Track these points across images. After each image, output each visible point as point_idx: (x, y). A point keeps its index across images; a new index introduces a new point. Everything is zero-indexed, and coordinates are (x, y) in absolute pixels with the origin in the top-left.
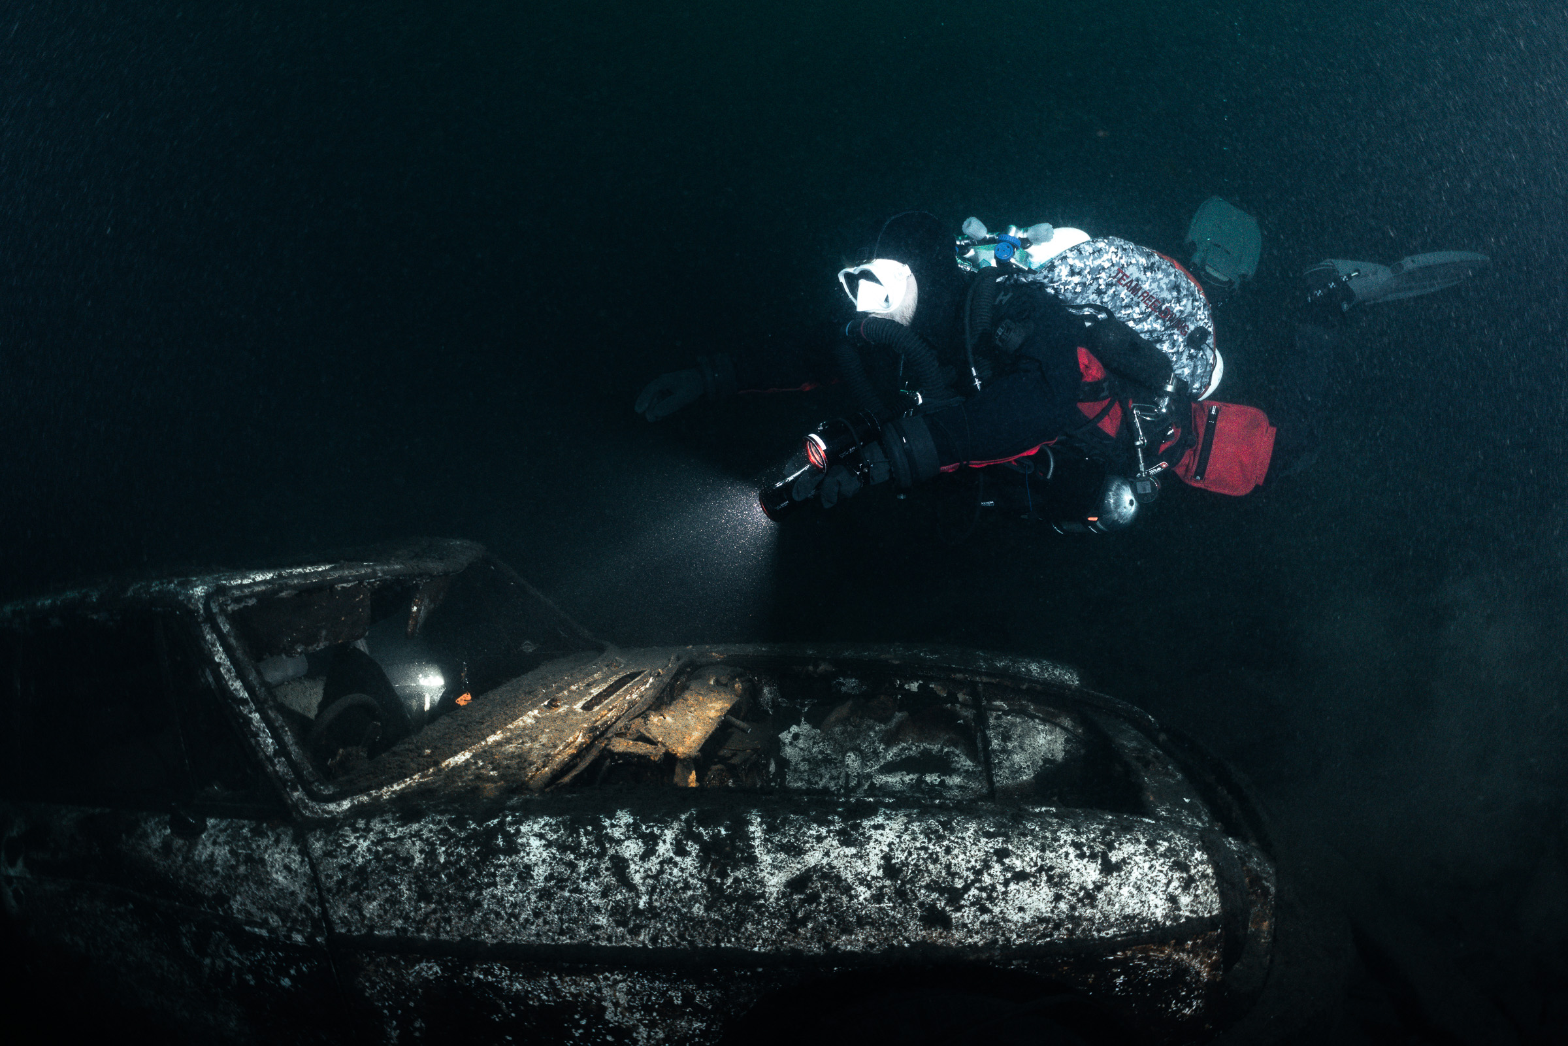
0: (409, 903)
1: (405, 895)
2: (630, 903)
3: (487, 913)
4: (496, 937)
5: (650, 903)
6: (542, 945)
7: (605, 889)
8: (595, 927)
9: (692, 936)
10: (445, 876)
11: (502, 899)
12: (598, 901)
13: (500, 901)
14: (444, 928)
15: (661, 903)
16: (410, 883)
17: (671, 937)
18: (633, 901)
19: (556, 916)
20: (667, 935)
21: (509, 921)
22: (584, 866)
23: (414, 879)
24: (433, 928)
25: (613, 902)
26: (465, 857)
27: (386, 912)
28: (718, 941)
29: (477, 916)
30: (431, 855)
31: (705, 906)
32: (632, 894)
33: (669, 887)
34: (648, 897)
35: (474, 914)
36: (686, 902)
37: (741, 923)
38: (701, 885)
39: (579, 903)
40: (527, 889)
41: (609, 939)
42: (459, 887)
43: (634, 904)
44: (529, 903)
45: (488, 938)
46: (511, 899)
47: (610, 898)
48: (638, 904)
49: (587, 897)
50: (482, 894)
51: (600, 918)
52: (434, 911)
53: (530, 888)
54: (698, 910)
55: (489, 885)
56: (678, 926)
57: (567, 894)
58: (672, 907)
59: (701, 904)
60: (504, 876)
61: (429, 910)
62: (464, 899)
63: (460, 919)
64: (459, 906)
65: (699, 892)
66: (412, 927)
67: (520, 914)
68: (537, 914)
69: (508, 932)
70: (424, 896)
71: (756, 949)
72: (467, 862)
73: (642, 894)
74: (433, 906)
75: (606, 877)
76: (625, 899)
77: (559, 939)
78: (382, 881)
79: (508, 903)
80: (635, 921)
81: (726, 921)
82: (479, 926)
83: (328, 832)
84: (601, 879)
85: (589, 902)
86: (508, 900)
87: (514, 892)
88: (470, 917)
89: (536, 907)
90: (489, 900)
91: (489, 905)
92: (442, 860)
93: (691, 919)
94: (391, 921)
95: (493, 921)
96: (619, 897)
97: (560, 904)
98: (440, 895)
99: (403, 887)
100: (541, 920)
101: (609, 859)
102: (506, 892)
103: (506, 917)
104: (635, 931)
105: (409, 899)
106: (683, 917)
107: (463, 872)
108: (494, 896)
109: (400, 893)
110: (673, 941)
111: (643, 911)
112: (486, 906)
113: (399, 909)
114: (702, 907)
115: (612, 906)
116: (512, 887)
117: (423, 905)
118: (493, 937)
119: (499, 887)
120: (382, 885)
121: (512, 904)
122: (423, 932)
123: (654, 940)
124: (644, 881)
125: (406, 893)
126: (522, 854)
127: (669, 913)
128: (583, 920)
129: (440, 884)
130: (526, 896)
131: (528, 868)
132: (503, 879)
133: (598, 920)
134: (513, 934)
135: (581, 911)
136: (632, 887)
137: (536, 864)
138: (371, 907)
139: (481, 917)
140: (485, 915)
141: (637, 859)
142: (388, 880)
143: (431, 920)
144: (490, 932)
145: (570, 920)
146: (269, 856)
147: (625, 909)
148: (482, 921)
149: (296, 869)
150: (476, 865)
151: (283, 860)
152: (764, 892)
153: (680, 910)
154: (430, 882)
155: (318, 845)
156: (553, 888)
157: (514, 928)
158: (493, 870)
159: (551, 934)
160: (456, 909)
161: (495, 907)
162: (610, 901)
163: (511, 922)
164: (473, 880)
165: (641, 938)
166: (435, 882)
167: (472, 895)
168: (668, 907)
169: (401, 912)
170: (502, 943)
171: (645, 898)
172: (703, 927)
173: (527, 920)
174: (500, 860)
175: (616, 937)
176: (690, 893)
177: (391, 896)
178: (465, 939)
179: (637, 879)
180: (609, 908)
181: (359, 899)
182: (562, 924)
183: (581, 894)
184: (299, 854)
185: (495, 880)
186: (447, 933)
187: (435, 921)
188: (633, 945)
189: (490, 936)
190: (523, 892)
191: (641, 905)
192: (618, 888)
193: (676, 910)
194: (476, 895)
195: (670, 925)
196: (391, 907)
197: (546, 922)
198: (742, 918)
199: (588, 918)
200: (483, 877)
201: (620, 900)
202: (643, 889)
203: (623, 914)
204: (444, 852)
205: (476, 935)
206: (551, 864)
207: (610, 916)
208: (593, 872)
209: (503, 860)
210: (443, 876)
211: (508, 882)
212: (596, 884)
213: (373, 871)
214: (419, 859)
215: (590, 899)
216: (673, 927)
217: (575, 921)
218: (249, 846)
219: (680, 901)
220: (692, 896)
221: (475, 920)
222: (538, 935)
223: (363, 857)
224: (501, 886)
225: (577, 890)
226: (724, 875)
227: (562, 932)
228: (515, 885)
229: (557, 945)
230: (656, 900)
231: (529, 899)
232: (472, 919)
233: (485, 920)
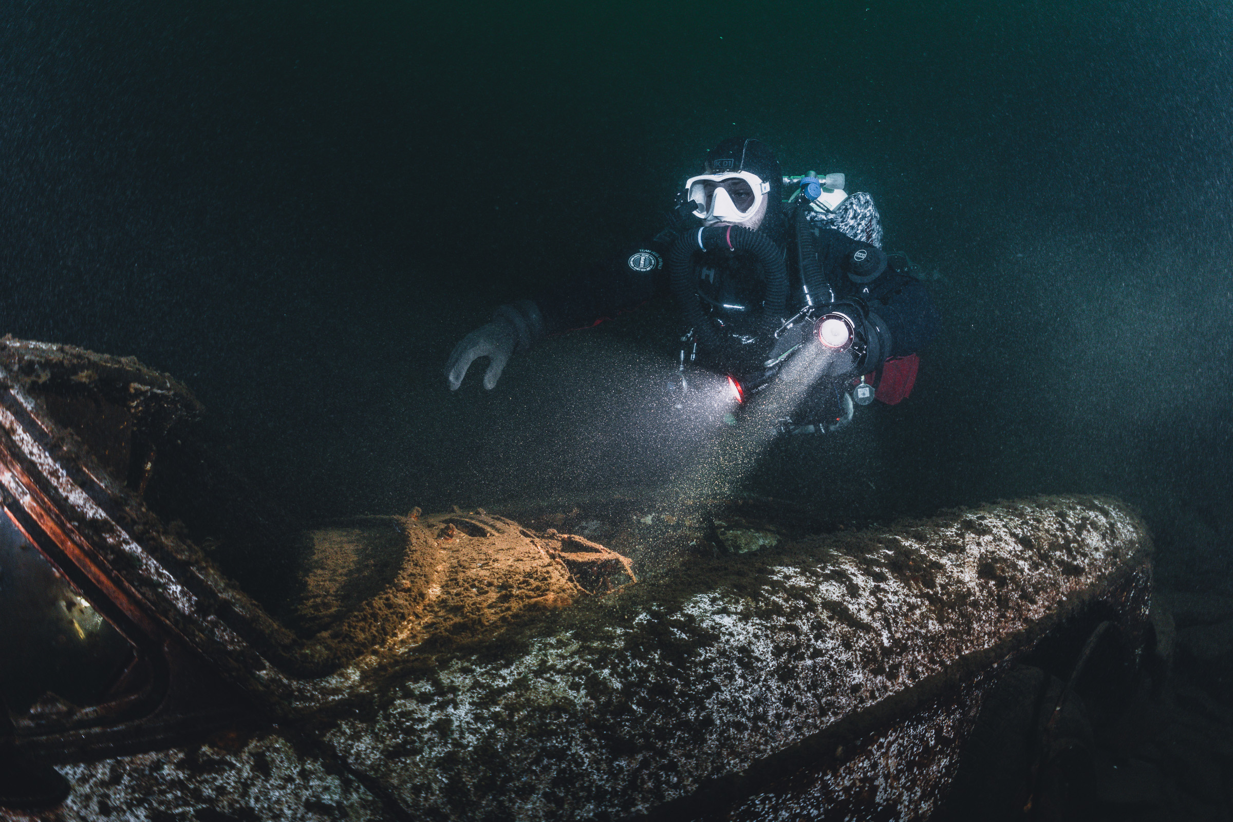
0: (598, 770)
1: (586, 761)
2: (875, 645)
3: (724, 731)
4: (747, 758)
5: (892, 637)
6: (806, 740)
7: (843, 640)
8: (856, 688)
9: (940, 656)
10: (638, 705)
11: (736, 701)
12: (844, 657)
13: (734, 706)
14: (667, 782)
15: (901, 632)
16: (586, 739)
17: (924, 665)
18: (876, 641)
19: (809, 695)
20: (920, 665)
21: (756, 729)
22: (804, 624)
23: (589, 729)
24: (650, 791)
25: (859, 650)
26: (648, 669)
27: (560, 802)
28: (959, 651)
29: (712, 740)
30: (596, 687)
31: (936, 620)
32: (872, 635)
33: (898, 614)
34: (887, 632)
35: (705, 741)
36: (920, 623)
37: (969, 624)
38: (921, 601)
39: (827, 667)
40: (760, 676)
41: (873, 697)
42: (668, 712)
43: (879, 644)
44: (771, 692)
45: (735, 765)
46: (747, 697)
47: (854, 648)
48: (882, 643)
49: (831, 657)
50: (705, 708)
51: (855, 675)
52: (645, 764)
53: (763, 673)
54: (933, 626)
55: (708, 692)
56: (925, 651)
57: (809, 662)
58: (912, 633)
59: (932, 619)
60: (721, 673)
61: (635, 765)
62: (685, 725)
63: (689, 756)
64: (680, 738)
65: (924, 609)
66: (613, 806)
67: (766, 712)
68: (788, 701)
69: (759, 744)
70: (620, 747)
71: (986, 646)
72: (657, 675)
73: (880, 630)
74: (640, 757)
75: (835, 627)
76: (867, 642)
77: (822, 722)
78: (533, 755)
79: (745, 704)
80: (888, 662)
81: (958, 627)
82: (719, 754)
83: (370, 719)
84: (832, 631)
85: (836, 660)
86: (744, 700)
87: (746, 687)
88: (701, 749)
89: (782, 694)
90: (719, 712)
91: (721, 718)
92: (617, 685)
93: (933, 638)
94: (572, 813)
95: (735, 739)
96: (862, 643)
97: (806, 677)
98: (645, 736)
99: (578, 749)
100: (794, 708)
101: (823, 608)
102: (736, 691)
103: (750, 725)
104: (893, 676)
105: (595, 761)
106: (925, 637)
107: (663, 690)
108: (723, 703)
109: (576, 762)
110: (928, 669)
111: (891, 647)
112: (718, 722)
113: (582, 788)
114: (935, 622)
115: (861, 656)
116: (740, 681)
117: (623, 763)
118: (742, 761)
119: (723, 688)
120: (537, 761)
121: (751, 704)
122: (635, 805)
123: (913, 675)
124: (873, 617)
125: (587, 757)
126: (723, 639)
127: (912, 640)
128: (839, 686)
129: (636, 721)
130: (764, 685)
131: (745, 650)
132: (722, 677)
133: (854, 679)
134: (766, 743)
135: (833, 675)
136: (867, 628)
137: (750, 643)
138: (529, 806)
139: (718, 740)
140: (721, 734)
141: (847, 598)
142: (544, 749)
143: (643, 779)
144: (736, 755)
145: (826, 692)
146: (257, 800)
147: (874, 652)
148: (721, 746)
149: (339, 803)
150: (672, 673)
151: (297, 796)
152: (969, 589)
153: (920, 633)
154: (620, 723)
155: (364, 744)
156: (789, 662)
157: (765, 734)
158: (701, 671)
159: (810, 721)
160: (676, 746)
161: (730, 717)
162: (855, 651)
163: (760, 728)
164: (682, 694)
165: (900, 680)
166: (627, 720)
167: (692, 715)
168: (909, 634)
169: (588, 789)
170: (756, 762)
171: (885, 634)
172: (944, 643)
173: (778, 716)
174: (701, 655)
175: (878, 690)
176: (918, 612)
177: (561, 771)
178: (704, 783)
179: (864, 616)
180: (859, 659)
181: (501, 803)
182: (819, 701)
183: (823, 656)
184: (329, 772)
185: (713, 682)
186: (676, 787)
187: (650, 779)
188: (895, 692)
189: (737, 760)
190: (757, 682)
191: (886, 643)
192: (855, 634)
193: (916, 634)
194: (698, 713)
195: (919, 652)
196: (567, 791)
197: (801, 708)
198: (968, 619)
199: (843, 681)
200: (694, 685)
201: (864, 646)
202: (876, 625)
203: (875, 660)
204: (611, 675)
205: (718, 769)
206: (767, 636)
207: (864, 668)
208: (819, 629)
209: (704, 654)
210: (634, 707)
211: (731, 677)
212: (832, 638)
213: (508, 748)
214: (580, 697)
215: (836, 657)
216: (922, 654)
217: (832, 691)
218: (197, 795)
219: (915, 623)
220: (922, 614)
221: (710, 748)
222: (798, 729)
223: (474, 732)
224: (725, 686)
225: (817, 653)
226: (932, 585)
227: (823, 713)
228: (742, 676)
229: (822, 731)
230: (896, 632)
231: (769, 688)
232: (705, 749)
233: (725, 741)
